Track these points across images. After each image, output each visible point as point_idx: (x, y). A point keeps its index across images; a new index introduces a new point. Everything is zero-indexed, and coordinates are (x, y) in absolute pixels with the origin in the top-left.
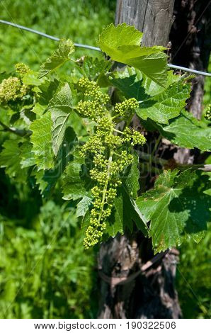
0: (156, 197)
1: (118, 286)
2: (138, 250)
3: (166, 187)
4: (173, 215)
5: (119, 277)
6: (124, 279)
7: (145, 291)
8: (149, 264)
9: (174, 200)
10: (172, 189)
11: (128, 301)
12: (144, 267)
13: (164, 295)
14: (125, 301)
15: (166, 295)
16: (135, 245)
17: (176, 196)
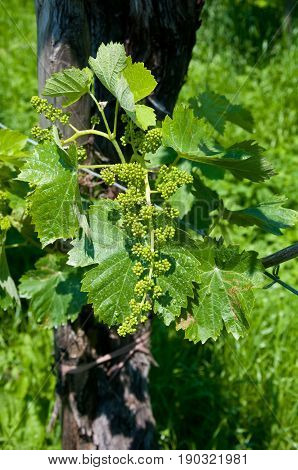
0: (42, 278)
1: (68, 374)
2: (86, 338)
3: (52, 270)
4: (59, 296)
5: (69, 365)
6: (74, 367)
7: (99, 385)
8: (107, 357)
9: (61, 283)
10: (60, 273)
11: (81, 393)
12: (101, 360)
13: (129, 396)
14: (78, 392)
15: (132, 396)
16: (81, 332)
17: (63, 280)
